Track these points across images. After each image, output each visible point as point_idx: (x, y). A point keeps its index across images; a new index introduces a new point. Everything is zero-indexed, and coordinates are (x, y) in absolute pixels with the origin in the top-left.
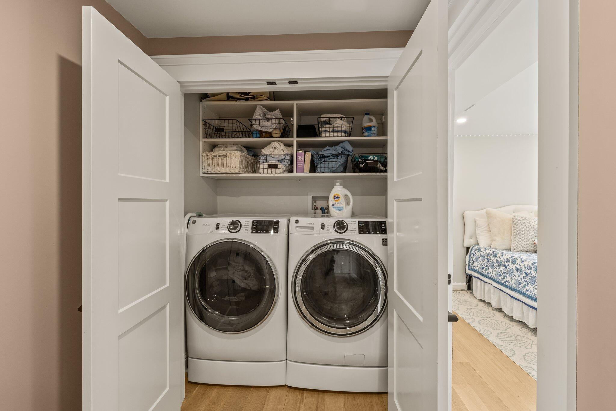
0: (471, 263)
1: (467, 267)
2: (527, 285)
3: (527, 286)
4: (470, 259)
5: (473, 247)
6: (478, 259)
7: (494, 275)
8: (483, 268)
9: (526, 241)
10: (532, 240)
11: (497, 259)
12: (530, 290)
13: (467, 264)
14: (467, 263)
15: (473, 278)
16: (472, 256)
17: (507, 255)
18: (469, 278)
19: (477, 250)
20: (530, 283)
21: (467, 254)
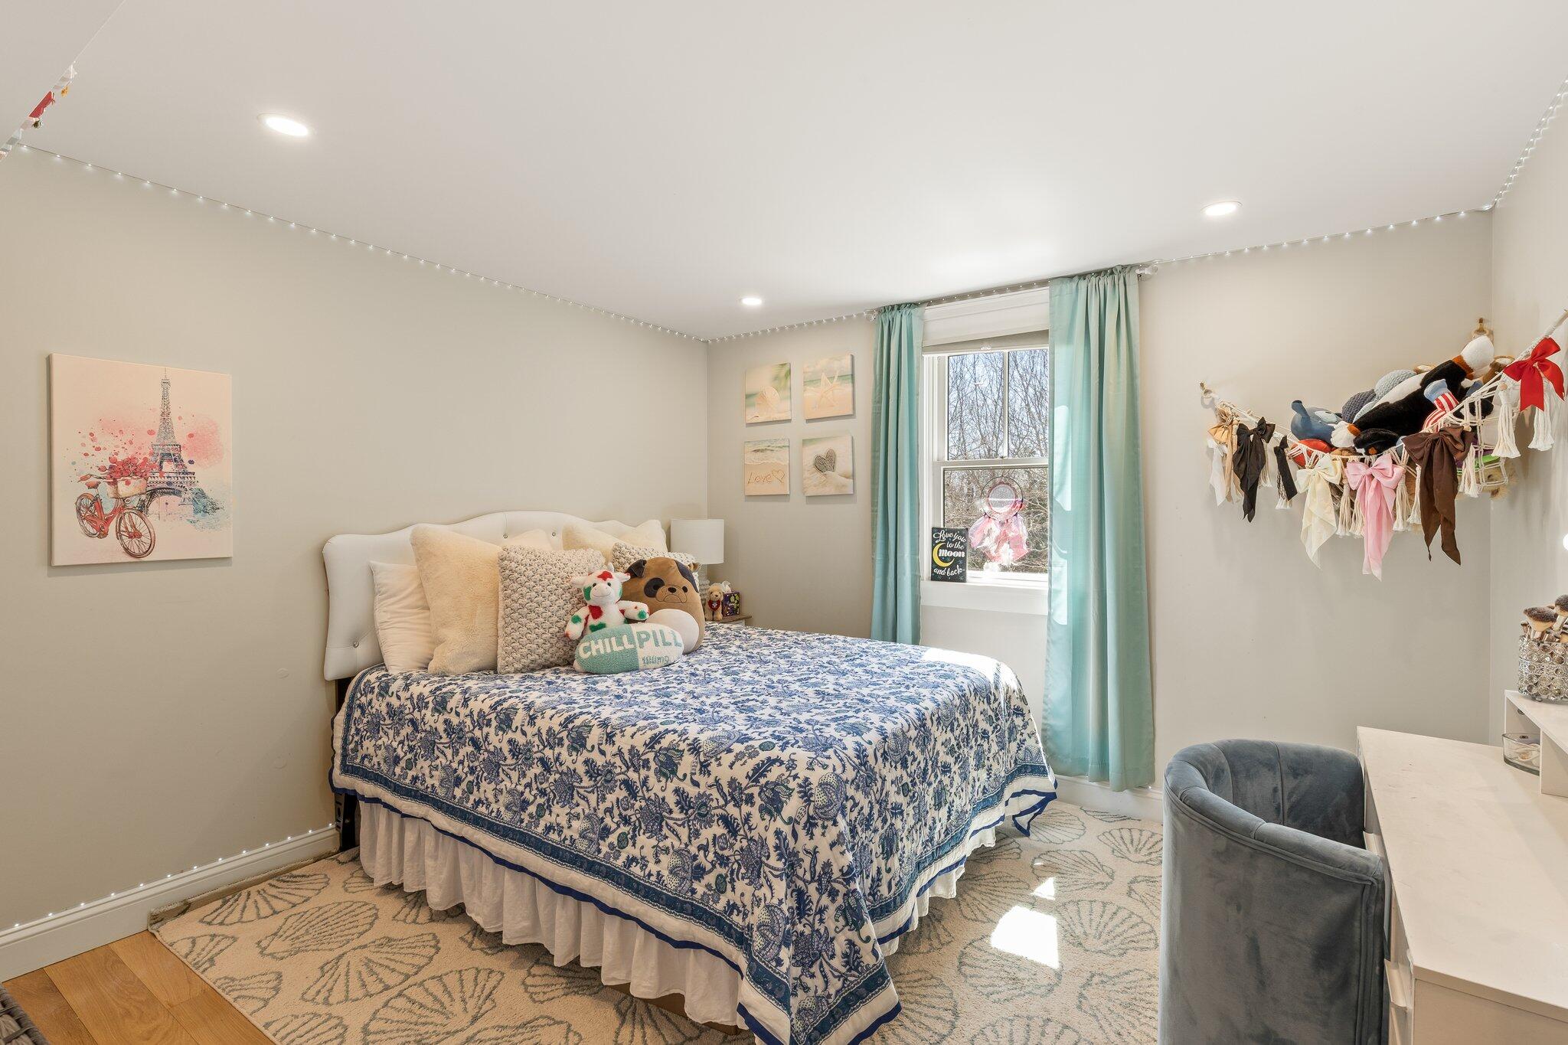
0: (352, 746)
1: (338, 761)
2: (549, 807)
3: (547, 812)
4: (347, 730)
5: (364, 675)
6: (378, 724)
7: (437, 784)
8: (397, 760)
9: (542, 630)
10: (559, 624)
11: (446, 716)
12: (558, 825)
13: (339, 751)
14: (338, 744)
15: (362, 804)
16: (357, 714)
17: (483, 697)
18: (348, 807)
19: (376, 690)
20: (558, 798)
21: (339, 708)
